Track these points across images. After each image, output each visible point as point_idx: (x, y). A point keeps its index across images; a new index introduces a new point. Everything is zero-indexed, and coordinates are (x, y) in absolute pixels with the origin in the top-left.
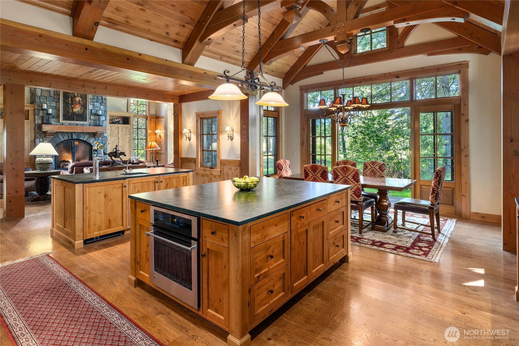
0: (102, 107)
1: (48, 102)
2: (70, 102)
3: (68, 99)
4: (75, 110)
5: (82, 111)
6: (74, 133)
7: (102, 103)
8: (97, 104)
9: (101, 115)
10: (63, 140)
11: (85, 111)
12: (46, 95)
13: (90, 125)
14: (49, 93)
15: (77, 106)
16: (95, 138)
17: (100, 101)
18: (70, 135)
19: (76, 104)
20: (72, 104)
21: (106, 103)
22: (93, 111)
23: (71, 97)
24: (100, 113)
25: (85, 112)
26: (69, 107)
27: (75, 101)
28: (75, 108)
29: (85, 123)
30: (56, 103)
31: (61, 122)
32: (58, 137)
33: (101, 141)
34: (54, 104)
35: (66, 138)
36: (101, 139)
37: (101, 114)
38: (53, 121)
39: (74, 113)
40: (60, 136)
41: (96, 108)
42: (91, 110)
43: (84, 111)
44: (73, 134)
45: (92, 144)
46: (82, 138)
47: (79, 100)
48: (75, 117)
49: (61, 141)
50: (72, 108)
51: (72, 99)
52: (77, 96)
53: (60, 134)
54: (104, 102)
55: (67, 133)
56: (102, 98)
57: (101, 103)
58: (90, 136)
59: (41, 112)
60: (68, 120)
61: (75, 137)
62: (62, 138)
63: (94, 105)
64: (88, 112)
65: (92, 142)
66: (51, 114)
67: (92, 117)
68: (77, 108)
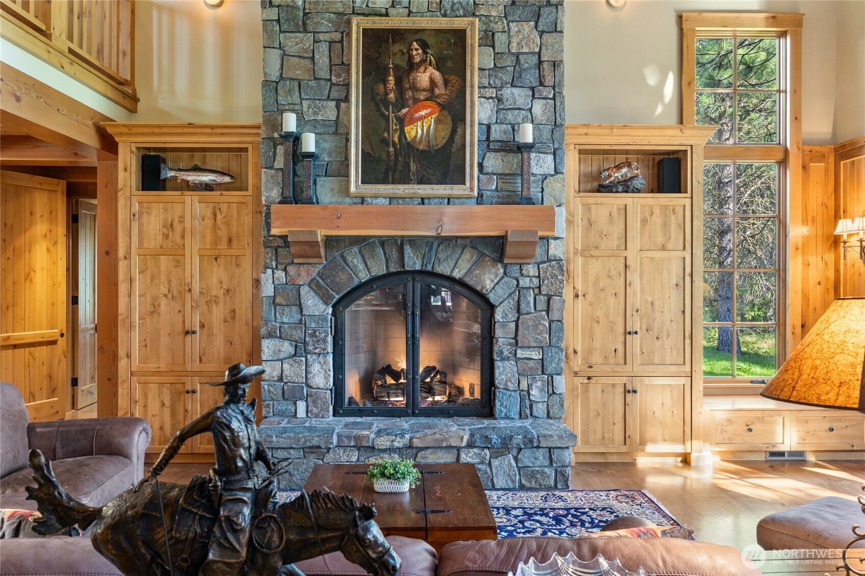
0: (538, 108)
1: (305, 104)
2: (392, 96)
3: (385, 82)
4: (414, 131)
5: (445, 133)
6: (413, 241)
7: (541, 84)
8: (518, 95)
9: (529, 147)
10: (364, 276)
11: (459, 131)
12: (299, 74)
13: (480, 200)
14: (308, 63)
15: (423, 113)
16: (505, 267)
17: (531, 78)
18: (395, 254)
19: (416, 101)
20: (401, 102)
21: (561, 84)
22: (497, 132)
23: (397, 68)
24: (527, 134)
25: (457, 138)
26: (387, 119)
27: (415, 88)
28: (413, 121)
29: (456, 190)
30: (338, 107)
31: (353, 189)
32: (345, 261)
33: (536, 281)
34: (329, 112)
35: (379, 269)
36: (532, 270)
37: (529, 139)
38: (325, 190)
39: (408, 147)
40: (354, 259)
41: (510, 116)
42: (489, 127)
43: (454, 132)
44: (408, 250)
45: (492, 297)
46: (444, 269)
47: (432, 81)
48: (413, 167)
49: (356, 282)
50: (401, 122)
51: (399, 81)
52: (423, 61)
53: (355, 249)
54: (549, 81)
55: (383, 242)
56: (540, 62)
57: (533, 89)
58: (482, 255)
59: (280, 150)
60: (385, 181)
61: (413, 261)
62: (361, 266)
63: (500, 100)
64: (473, 135)
65: (489, 285)
66: (311, 155)
67: (493, 162)
68: (421, 118)
